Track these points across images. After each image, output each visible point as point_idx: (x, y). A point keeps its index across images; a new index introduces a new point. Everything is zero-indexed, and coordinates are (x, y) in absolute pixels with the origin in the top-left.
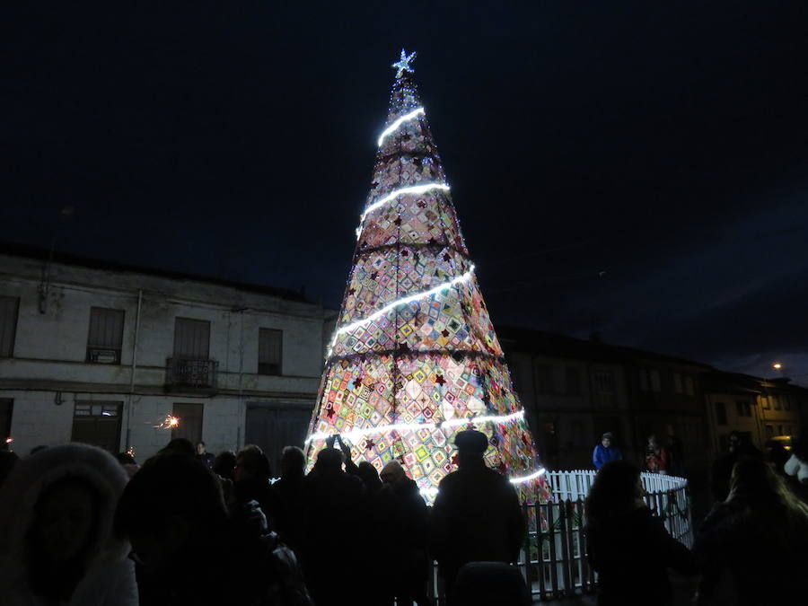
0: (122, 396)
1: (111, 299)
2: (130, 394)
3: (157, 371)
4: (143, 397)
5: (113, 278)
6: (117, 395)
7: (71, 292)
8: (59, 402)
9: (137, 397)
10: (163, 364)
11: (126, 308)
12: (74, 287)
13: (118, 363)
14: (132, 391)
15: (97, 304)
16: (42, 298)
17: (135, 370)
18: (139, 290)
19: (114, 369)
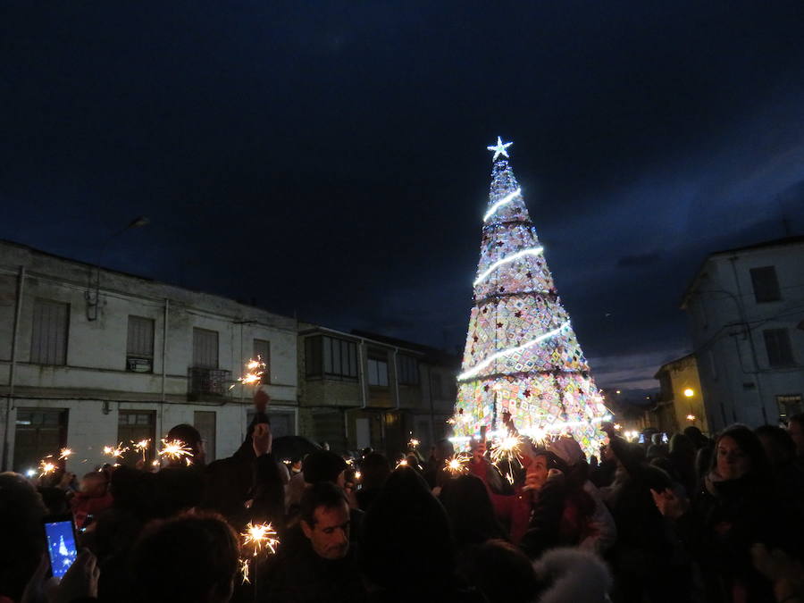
0: (156, 404)
1: (144, 309)
2: (162, 402)
3: (181, 380)
4: (172, 406)
5: (144, 288)
6: (151, 404)
7: (113, 301)
8: (107, 411)
10: (185, 373)
11: (155, 317)
12: (114, 294)
13: (150, 372)
14: (164, 399)
15: (134, 313)
16: (89, 305)
17: (166, 379)
18: (166, 299)
19: (149, 377)
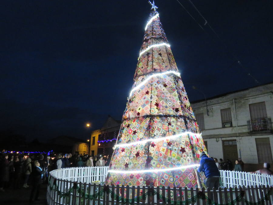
1: (225, 106)
3: (246, 127)
4: (243, 137)
5: (224, 98)
6: (234, 137)
7: (214, 107)
8: (217, 141)
9: (240, 138)
10: (246, 123)
11: (230, 107)
12: (215, 105)
13: (231, 126)
14: (238, 135)
15: (222, 108)
16: (208, 111)
17: (237, 128)
18: (233, 99)
19: (231, 128)
